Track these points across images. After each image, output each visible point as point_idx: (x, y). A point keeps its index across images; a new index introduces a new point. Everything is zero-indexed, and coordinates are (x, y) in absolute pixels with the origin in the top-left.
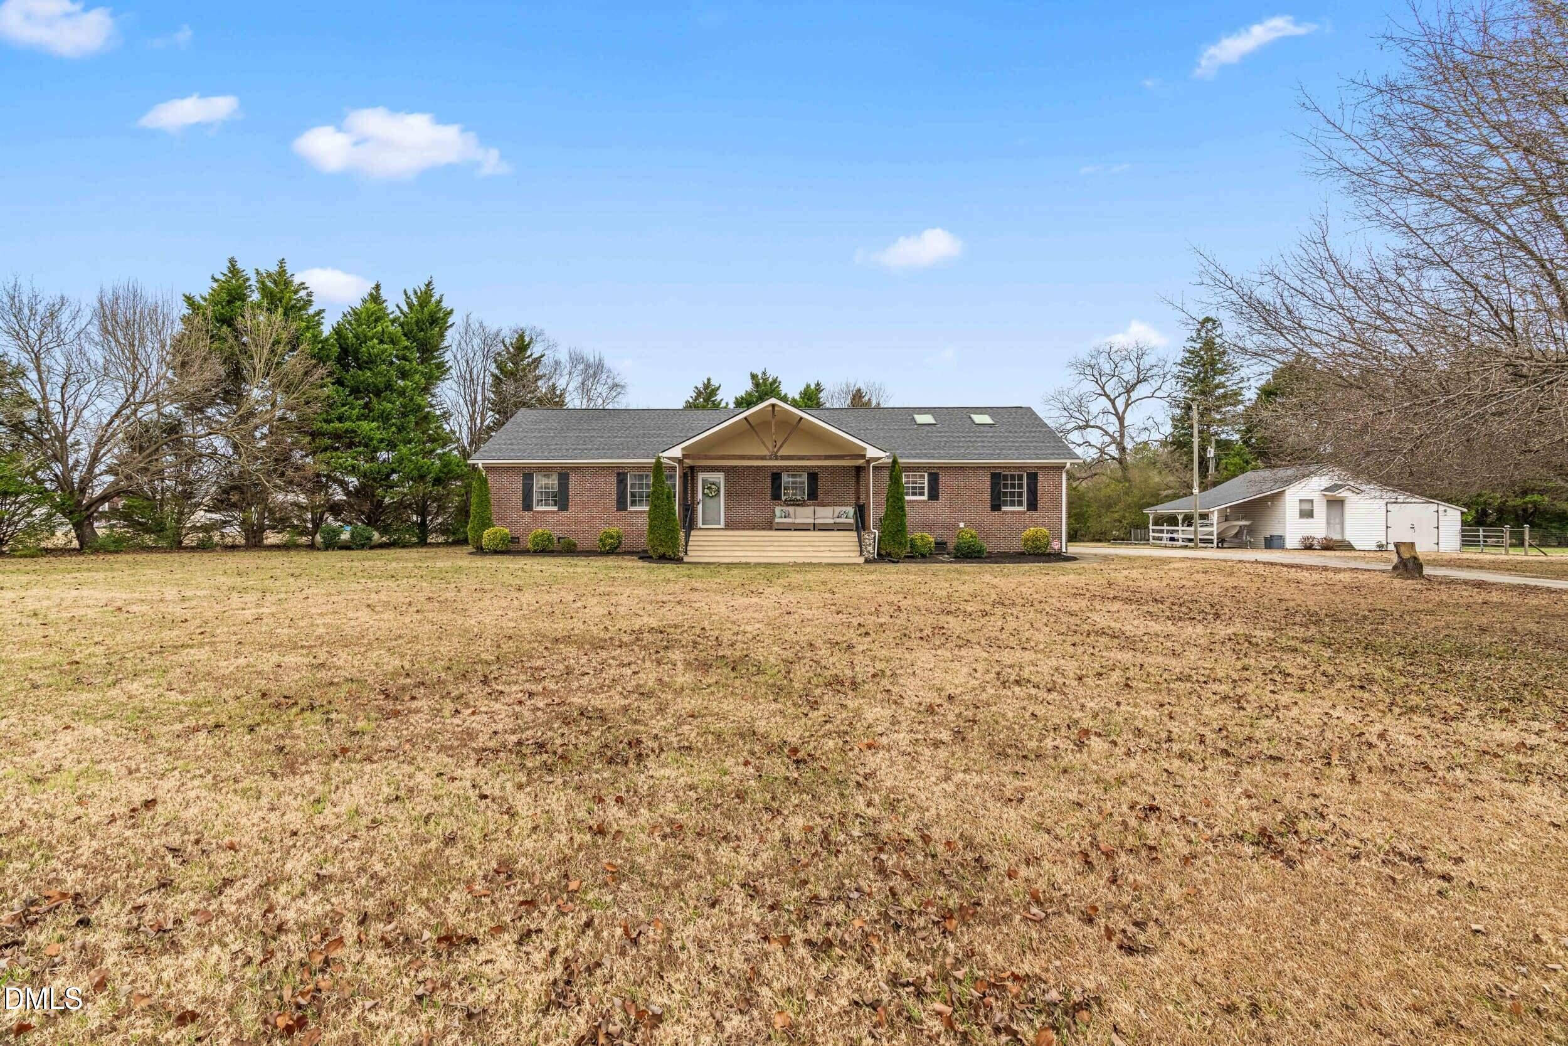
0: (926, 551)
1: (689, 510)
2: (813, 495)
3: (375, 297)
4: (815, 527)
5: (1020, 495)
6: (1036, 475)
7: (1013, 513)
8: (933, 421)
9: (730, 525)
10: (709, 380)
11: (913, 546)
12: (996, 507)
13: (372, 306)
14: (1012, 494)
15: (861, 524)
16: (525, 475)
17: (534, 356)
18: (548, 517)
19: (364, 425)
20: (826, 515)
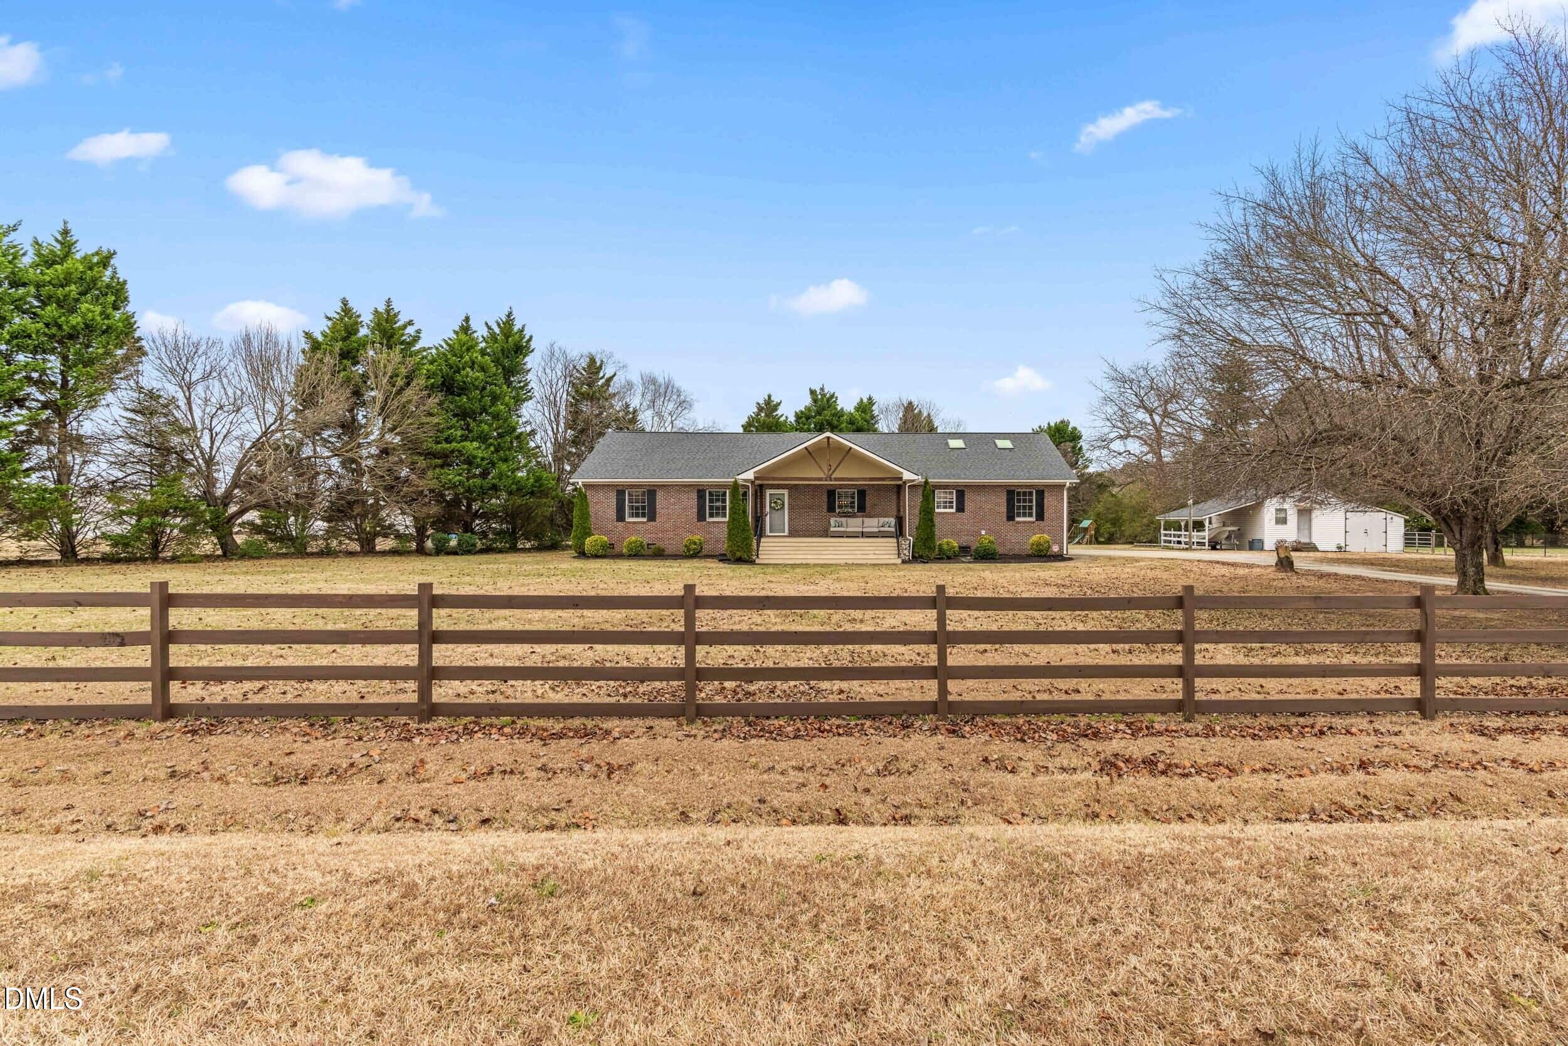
0: (950, 554)
1: (759, 519)
2: (862, 508)
3: (465, 329)
4: (863, 535)
5: (1031, 508)
6: (1043, 492)
7: (1024, 522)
8: (963, 446)
9: (793, 533)
10: (769, 396)
11: (941, 549)
12: (1010, 517)
13: (463, 337)
14: (1024, 507)
15: (900, 532)
16: (618, 491)
17: (607, 376)
18: (639, 527)
19: (467, 444)
20: (872, 524)
